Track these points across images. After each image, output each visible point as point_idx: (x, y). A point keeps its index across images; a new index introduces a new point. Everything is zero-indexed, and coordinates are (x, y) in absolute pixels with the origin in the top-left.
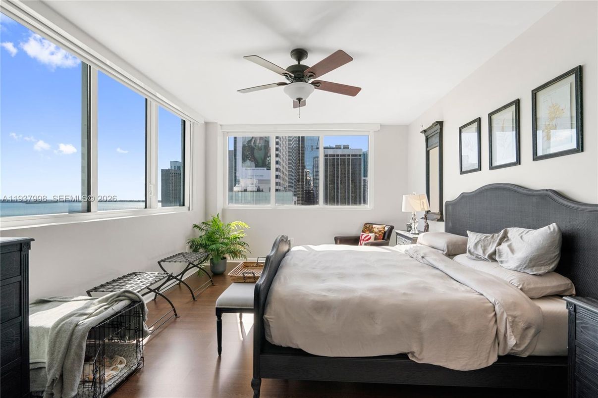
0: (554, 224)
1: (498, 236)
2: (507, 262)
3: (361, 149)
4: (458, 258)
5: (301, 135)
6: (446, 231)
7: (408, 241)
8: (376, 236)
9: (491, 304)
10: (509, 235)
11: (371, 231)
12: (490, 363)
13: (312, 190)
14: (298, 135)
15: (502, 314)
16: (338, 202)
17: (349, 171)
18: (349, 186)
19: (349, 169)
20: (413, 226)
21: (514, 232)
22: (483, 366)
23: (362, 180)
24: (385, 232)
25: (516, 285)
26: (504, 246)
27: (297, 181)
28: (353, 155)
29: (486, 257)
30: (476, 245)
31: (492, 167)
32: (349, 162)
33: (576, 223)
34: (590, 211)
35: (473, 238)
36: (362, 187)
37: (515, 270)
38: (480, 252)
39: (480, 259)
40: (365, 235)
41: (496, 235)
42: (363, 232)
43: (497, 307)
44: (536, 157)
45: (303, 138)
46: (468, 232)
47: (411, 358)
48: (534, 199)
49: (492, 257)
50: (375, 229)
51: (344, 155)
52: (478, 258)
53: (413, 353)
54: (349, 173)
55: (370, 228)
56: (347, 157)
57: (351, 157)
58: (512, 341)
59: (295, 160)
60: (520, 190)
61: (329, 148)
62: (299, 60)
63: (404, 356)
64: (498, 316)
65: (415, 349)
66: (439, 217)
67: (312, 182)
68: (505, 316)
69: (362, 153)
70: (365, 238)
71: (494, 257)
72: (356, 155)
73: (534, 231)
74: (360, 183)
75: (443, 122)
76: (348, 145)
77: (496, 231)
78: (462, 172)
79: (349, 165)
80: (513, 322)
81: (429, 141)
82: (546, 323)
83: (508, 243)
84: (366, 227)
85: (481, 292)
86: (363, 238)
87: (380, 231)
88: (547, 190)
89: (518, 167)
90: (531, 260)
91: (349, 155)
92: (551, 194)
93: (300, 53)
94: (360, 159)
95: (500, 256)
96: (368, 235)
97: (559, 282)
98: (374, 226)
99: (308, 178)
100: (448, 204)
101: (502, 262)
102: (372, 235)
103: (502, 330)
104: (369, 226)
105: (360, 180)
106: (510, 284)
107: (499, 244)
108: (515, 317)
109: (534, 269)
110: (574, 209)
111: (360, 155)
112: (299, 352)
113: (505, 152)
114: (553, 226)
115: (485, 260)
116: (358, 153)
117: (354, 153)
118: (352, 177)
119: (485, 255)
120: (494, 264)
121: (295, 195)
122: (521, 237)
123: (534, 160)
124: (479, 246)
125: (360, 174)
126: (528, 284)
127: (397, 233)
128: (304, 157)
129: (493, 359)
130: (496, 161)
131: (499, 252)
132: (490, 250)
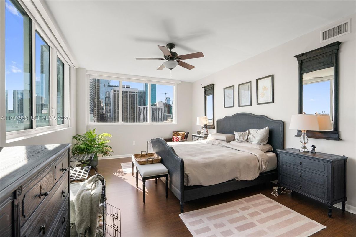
0: (268, 127)
1: (247, 133)
2: (253, 142)
3: (137, 89)
4: (232, 143)
5: (97, 78)
6: (218, 132)
7: (201, 138)
8: (181, 137)
9: (256, 156)
10: (250, 132)
11: (178, 135)
12: (258, 176)
13: (105, 113)
14: (95, 78)
15: (260, 158)
16: (159, 120)
17: (130, 102)
18: (130, 111)
19: (130, 100)
20: (201, 131)
21: (252, 131)
22: (257, 177)
23: (138, 108)
24: (185, 135)
25: (259, 149)
26: (250, 136)
27: (94, 107)
28: (132, 92)
29: (245, 141)
30: (240, 137)
31: (239, 106)
32: (130, 96)
33: (273, 126)
34: (277, 122)
35: (237, 135)
36: (138, 111)
37: (257, 144)
38: (242, 139)
39: (243, 142)
40: (176, 137)
41: (246, 132)
42: (173, 136)
43: (258, 157)
44: (258, 104)
45: (98, 80)
46: (234, 132)
47: (236, 180)
48: (258, 119)
49: (247, 141)
50: (180, 134)
51: (127, 92)
52: (242, 142)
53: (237, 178)
54: (130, 103)
55: (177, 134)
56: (128, 93)
57: (131, 93)
58: (264, 167)
59: (93, 93)
60: (252, 115)
61: (116, 87)
62: (171, 48)
63: (234, 179)
64: (259, 159)
65: (238, 176)
66: (213, 127)
67: (105, 108)
68: (261, 159)
69: (138, 92)
70: (176, 139)
71: (247, 140)
72: (134, 92)
73: (260, 130)
74: (137, 109)
75: (214, 84)
76: (129, 86)
77: (245, 131)
78: (225, 107)
79: (130, 98)
80: (263, 160)
81: (206, 92)
82: (270, 160)
83: (252, 135)
84: (175, 134)
85: (251, 153)
86: (175, 139)
87: (183, 135)
88: (263, 116)
89: (251, 106)
90: (262, 140)
91: (130, 92)
92: (264, 117)
93: (171, 46)
94: (137, 95)
95: (250, 140)
96: (178, 137)
97: (269, 147)
98: (179, 133)
99: (102, 105)
100: (218, 121)
101: (251, 142)
102: (179, 137)
103: (261, 164)
104: (177, 133)
105: (137, 107)
106: (257, 149)
107: (248, 136)
108: (263, 159)
109: (263, 143)
110: (272, 122)
111: (137, 93)
112: (200, 186)
113: (245, 101)
114: (267, 128)
115: (244, 142)
116: (135, 91)
117: (133, 91)
118: (132, 106)
119: (244, 140)
120: (248, 143)
121: (94, 116)
122: (256, 132)
123: (257, 104)
124: (241, 137)
125: (137, 104)
126: (262, 148)
127: (192, 135)
128: (99, 91)
129: (258, 174)
130: (242, 104)
131: (250, 139)
132: (246, 138)
